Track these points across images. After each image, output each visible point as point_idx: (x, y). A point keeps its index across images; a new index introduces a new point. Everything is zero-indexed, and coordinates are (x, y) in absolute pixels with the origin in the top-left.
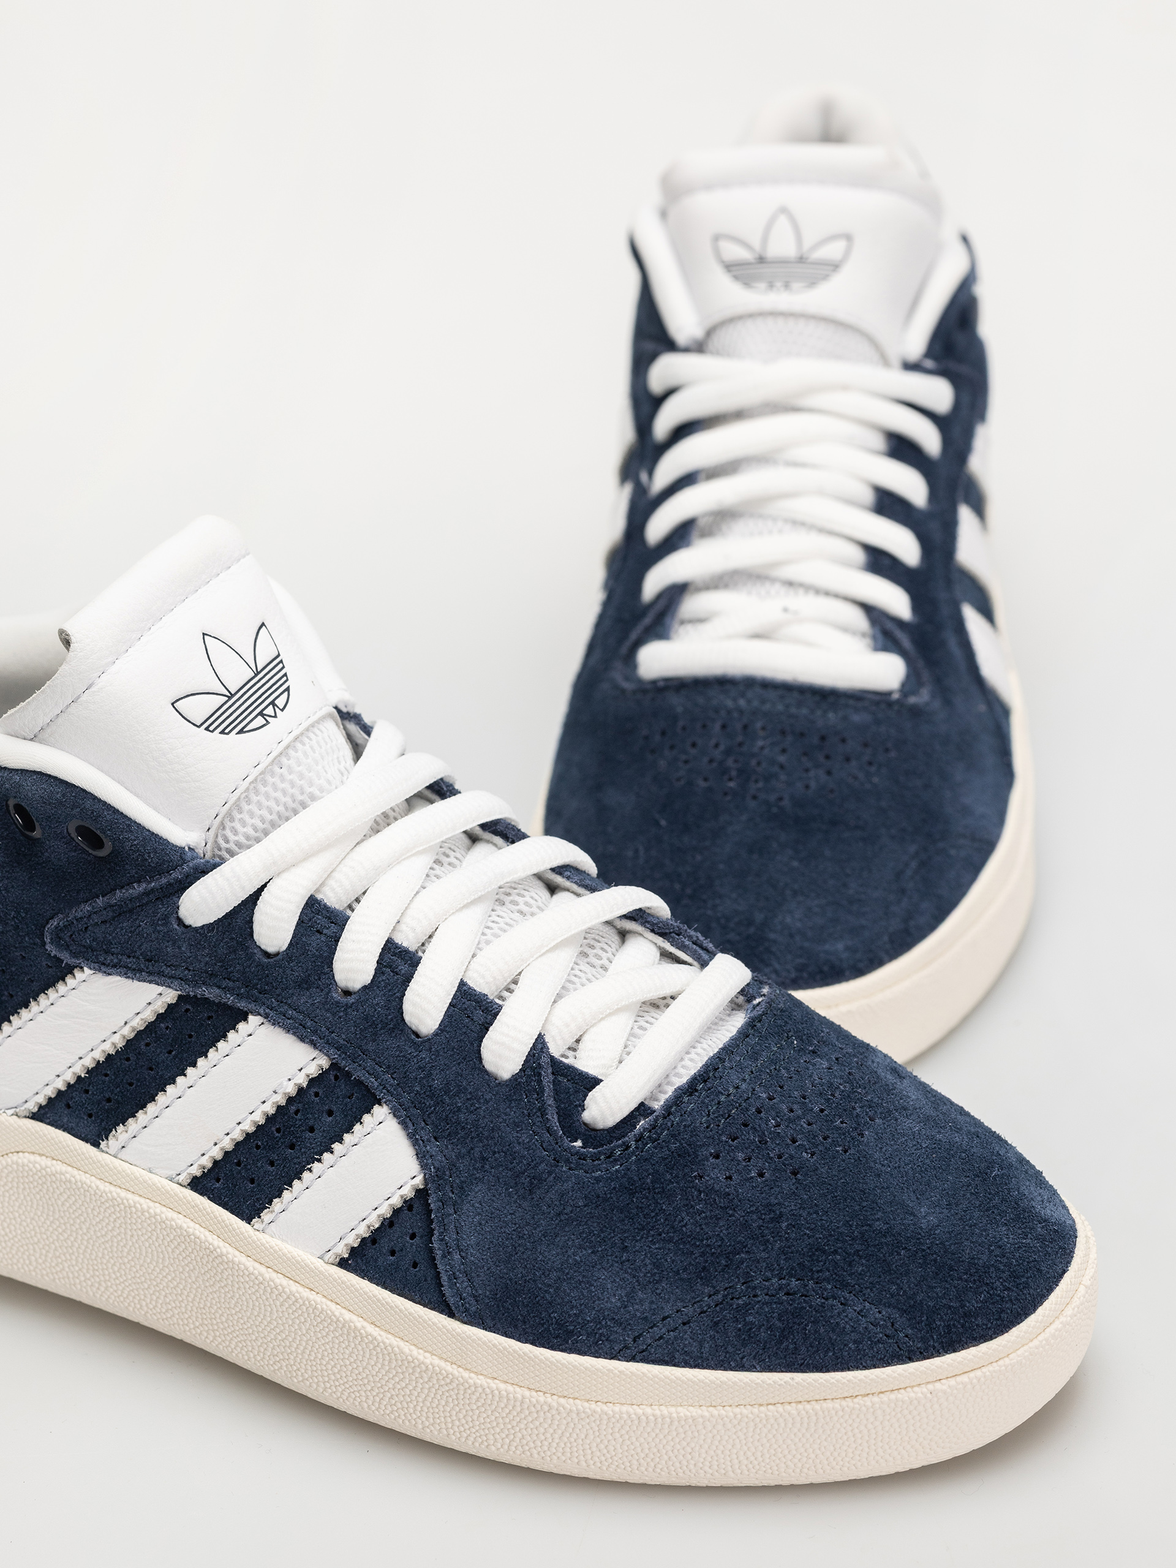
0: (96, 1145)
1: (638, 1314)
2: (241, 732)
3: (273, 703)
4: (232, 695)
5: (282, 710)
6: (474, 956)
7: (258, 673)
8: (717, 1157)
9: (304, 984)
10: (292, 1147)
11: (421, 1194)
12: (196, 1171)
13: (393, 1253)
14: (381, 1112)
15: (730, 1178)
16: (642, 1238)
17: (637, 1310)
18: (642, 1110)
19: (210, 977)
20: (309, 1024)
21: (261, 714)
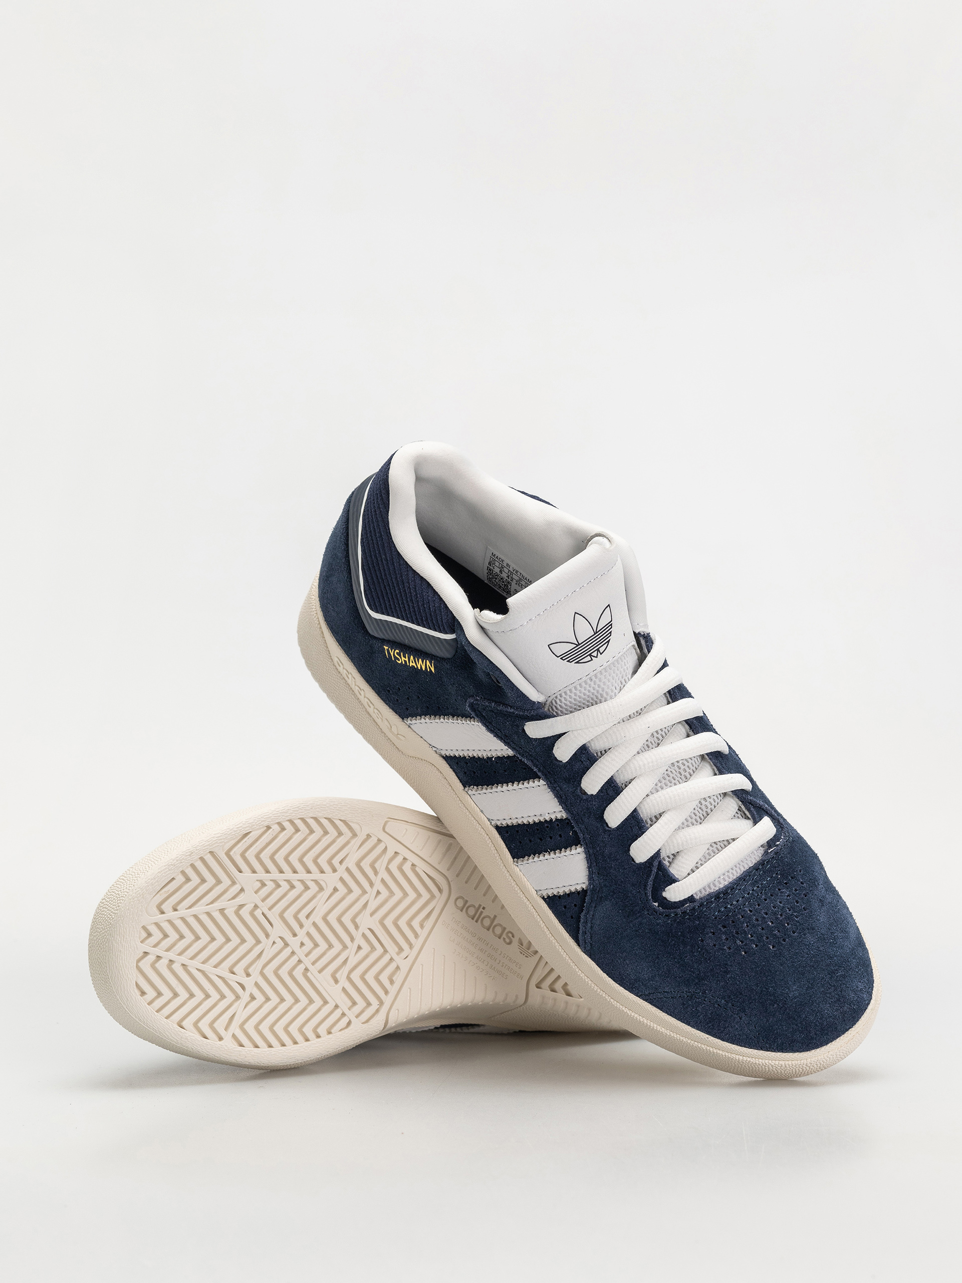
0: (465, 787)
1: (654, 985)
2: (577, 662)
3: (598, 650)
4: (579, 644)
5: (601, 654)
6: (647, 795)
7: (597, 633)
8: (714, 934)
9: (568, 780)
10: (541, 839)
11: (584, 892)
12: (499, 823)
13: (565, 907)
14: (580, 849)
15: (715, 945)
16: (667, 957)
17: (654, 984)
18: (691, 899)
19: (529, 757)
20: (564, 797)
21: (590, 655)
